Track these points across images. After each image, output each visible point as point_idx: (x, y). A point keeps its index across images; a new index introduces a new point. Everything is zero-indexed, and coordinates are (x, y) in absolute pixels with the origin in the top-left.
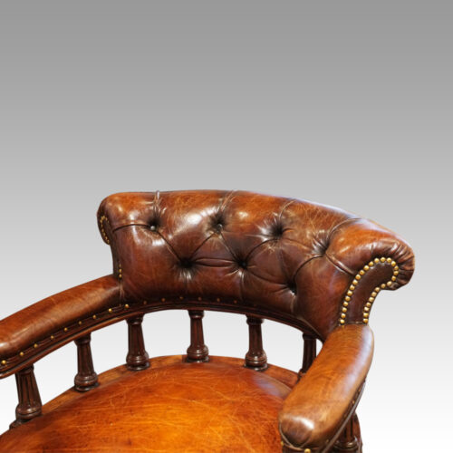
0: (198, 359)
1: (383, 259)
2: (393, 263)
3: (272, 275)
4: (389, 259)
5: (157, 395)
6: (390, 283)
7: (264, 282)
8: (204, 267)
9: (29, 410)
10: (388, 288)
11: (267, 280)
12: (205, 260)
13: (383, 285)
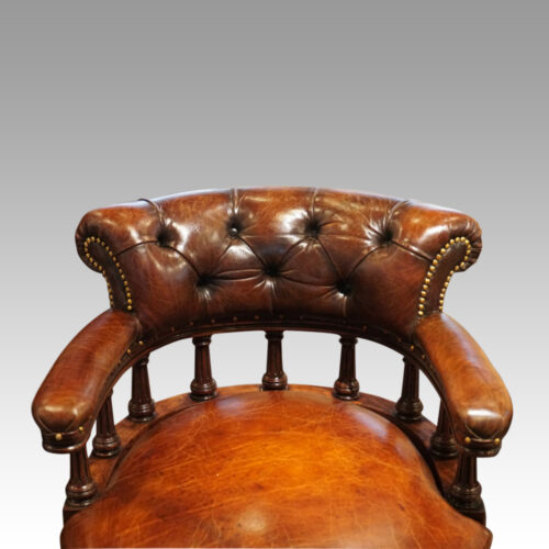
0: (207, 394)
1: (457, 239)
2: (467, 241)
3: (318, 277)
4: (463, 238)
5: (233, 436)
6: (463, 264)
7: (306, 287)
8: (227, 281)
9: (84, 487)
10: (461, 270)
11: (312, 284)
12: (228, 273)
13: (457, 267)
